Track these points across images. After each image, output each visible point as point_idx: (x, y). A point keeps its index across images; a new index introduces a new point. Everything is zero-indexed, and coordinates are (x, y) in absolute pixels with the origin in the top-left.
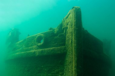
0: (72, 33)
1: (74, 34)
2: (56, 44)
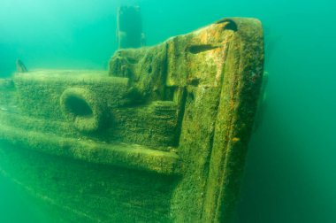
2: (146, 135)
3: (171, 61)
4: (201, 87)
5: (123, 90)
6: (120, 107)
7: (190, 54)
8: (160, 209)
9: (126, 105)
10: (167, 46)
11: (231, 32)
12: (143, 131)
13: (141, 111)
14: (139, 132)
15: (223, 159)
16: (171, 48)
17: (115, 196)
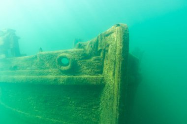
0: (115, 63)
1: (117, 66)
2: (90, 70)
3: (99, 41)
4: (110, 46)
5: (82, 53)
6: (80, 59)
7: (106, 37)
8: (95, 107)
9: (82, 59)
10: (98, 37)
11: (118, 27)
12: (89, 69)
13: (88, 61)
14: (87, 69)
15: (119, 68)
16: (99, 37)
17: (74, 104)
